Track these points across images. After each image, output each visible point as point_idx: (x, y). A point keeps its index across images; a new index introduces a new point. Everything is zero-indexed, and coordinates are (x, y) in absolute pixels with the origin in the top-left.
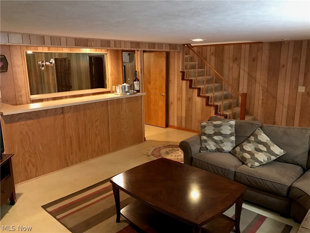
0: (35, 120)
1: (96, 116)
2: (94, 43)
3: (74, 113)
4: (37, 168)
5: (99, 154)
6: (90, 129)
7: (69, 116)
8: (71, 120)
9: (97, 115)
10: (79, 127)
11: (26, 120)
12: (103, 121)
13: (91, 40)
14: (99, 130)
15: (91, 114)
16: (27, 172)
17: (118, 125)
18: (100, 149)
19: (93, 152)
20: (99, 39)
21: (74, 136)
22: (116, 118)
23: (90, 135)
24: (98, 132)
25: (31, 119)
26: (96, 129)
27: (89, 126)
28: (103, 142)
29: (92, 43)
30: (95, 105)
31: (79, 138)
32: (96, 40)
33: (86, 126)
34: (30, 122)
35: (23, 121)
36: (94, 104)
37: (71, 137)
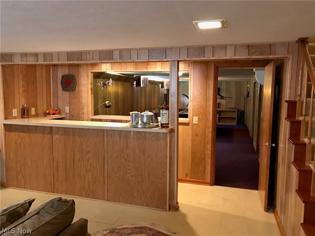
0: (26, 134)
1: (88, 147)
2: (90, 56)
3: (62, 135)
4: (25, 181)
5: (89, 195)
6: (79, 159)
7: (57, 138)
8: (59, 143)
9: (89, 145)
10: (66, 153)
11: (20, 132)
12: (96, 156)
13: (86, 52)
14: (91, 164)
15: (82, 142)
16: (18, 180)
17: (119, 167)
18: (91, 189)
19: (82, 190)
20: (96, 51)
21: (61, 161)
22: (117, 157)
23: (79, 168)
24: (89, 168)
25: (23, 132)
26: (86, 162)
27: (78, 156)
28: (95, 182)
29: (88, 56)
30: (87, 133)
31: (66, 166)
32: (93, 52)
33: (75, 155)
34: (22, 134)
35: (18, 132)
36: (87, 131)
37: (57, 162)
